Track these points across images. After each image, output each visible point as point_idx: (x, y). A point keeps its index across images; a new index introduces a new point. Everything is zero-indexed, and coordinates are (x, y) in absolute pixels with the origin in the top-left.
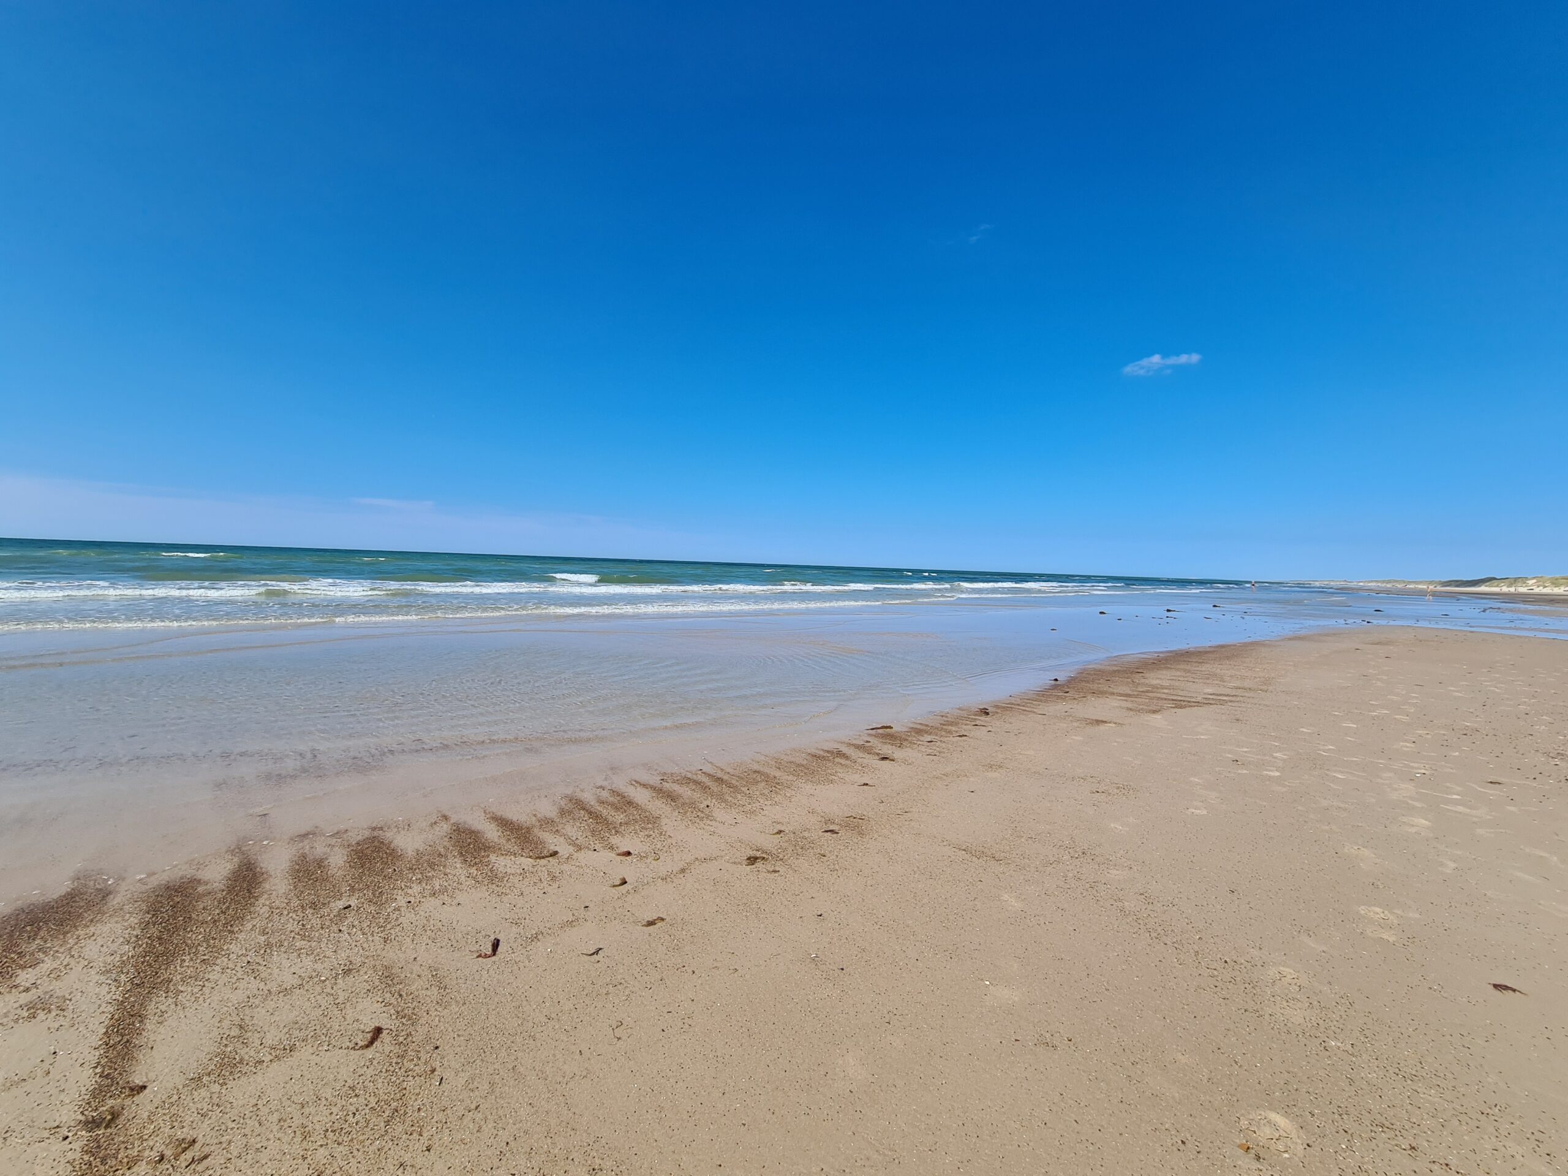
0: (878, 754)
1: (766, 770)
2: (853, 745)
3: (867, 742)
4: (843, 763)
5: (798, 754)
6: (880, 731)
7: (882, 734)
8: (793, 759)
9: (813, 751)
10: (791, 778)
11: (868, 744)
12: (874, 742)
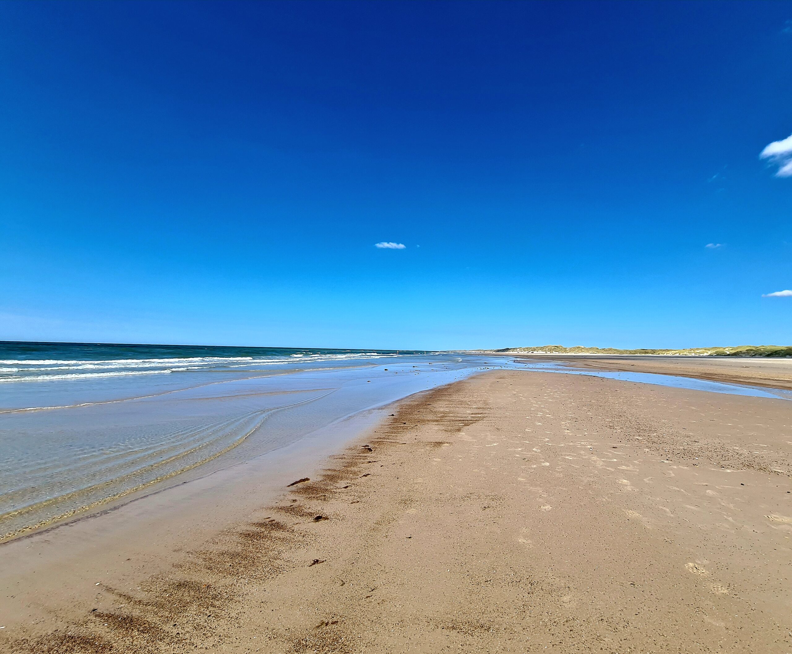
0: (311, 514)
1: (195, 578)
2: (282, 508)
3: (295, 501)
4: (281, 536)
5: (228, 538)
6: (300, 485)
7: (303, 489)
8: (224, 548)
9: (243, 528)
10: (229, 580)
11: (295, 504)
12: (301, 500)
